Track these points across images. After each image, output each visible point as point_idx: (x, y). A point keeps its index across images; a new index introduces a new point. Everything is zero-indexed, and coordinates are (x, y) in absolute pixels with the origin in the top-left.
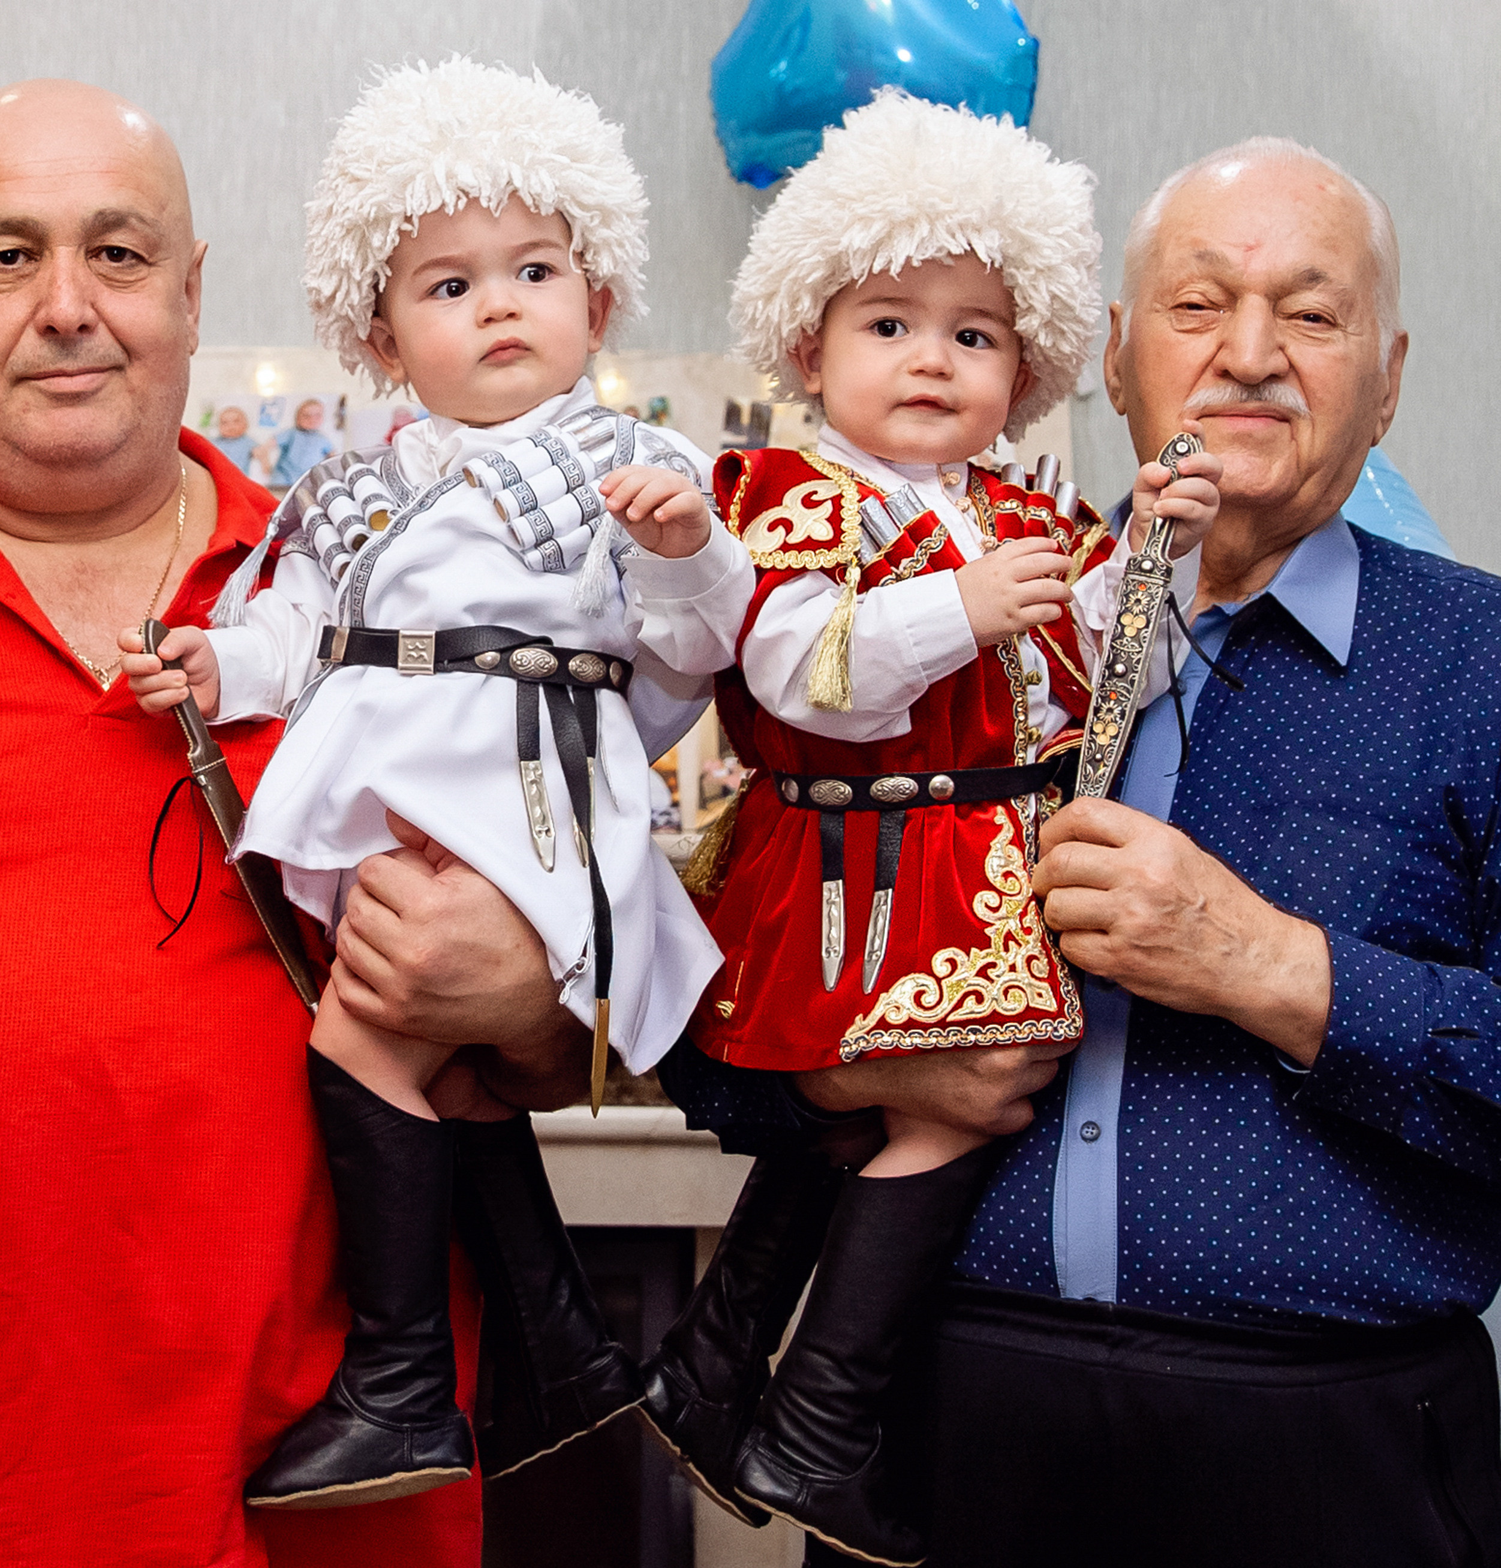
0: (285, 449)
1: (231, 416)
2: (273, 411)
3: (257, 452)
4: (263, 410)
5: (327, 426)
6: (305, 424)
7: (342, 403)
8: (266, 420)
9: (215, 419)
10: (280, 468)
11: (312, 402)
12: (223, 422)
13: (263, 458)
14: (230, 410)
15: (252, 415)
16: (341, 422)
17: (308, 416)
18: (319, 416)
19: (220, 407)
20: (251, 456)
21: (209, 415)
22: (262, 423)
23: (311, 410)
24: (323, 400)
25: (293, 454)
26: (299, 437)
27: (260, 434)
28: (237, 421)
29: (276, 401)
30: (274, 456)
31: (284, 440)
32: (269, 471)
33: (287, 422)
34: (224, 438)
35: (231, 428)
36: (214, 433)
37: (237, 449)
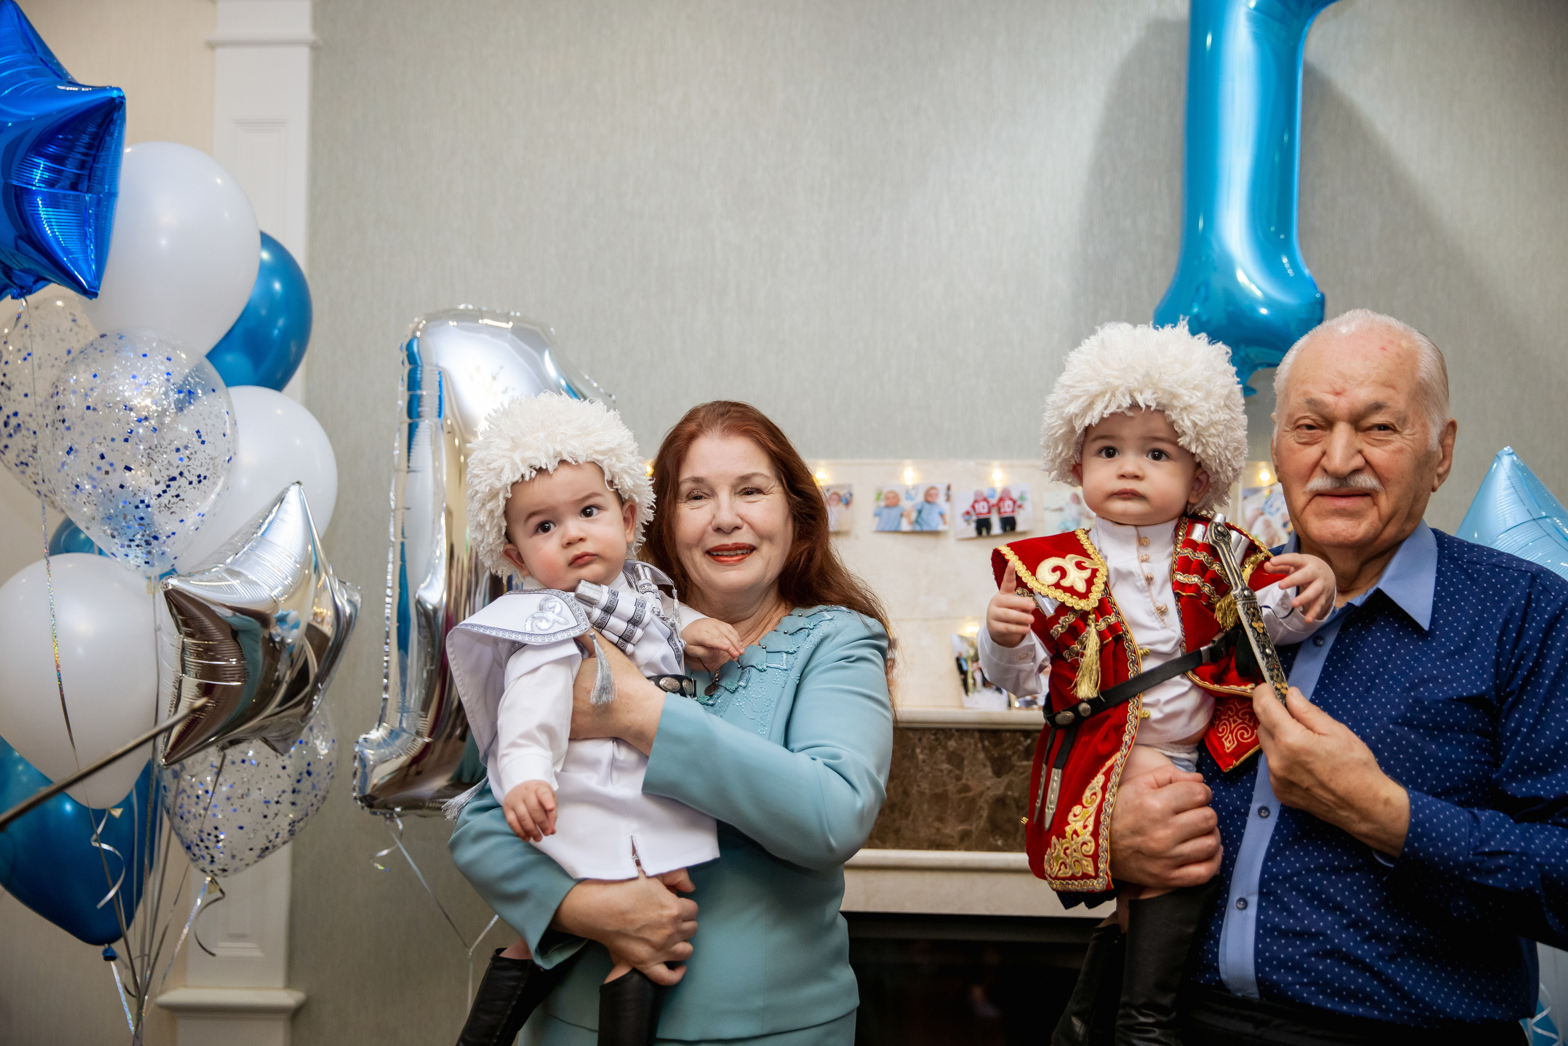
0: (920, 512)
1: (891, 495)
2: (913, 493)
3: (905, 513)
4: (907, 492)
5: (941, 500)
6: (929, 499)
7: (949, 488)
8: (909, 497)
9: (882, 497)
10: (917, 522)
11: (933, 488)
12: (887, 498)
13: (908, 516)
14: (891, 492)
15: (902, 495)
16: (948, 498)
17: (931, 495)
18: (937, 495)
19: (885, 490)
20: (902, 515)
21: (880, 494)
22: (907, 499)
23: (933, 492)
24: (938, 486)
25: (924, 515)
26: (927, 506)
27: (906, 504)
28: (894, 497)
29: (915, 487)
30: (914, 516)
31: (919, 507)
32: (911, 523)
33: (920, 498)
34: (887, 506)
35: (891, 501)
36: (883, 504)
37: (894, 512)
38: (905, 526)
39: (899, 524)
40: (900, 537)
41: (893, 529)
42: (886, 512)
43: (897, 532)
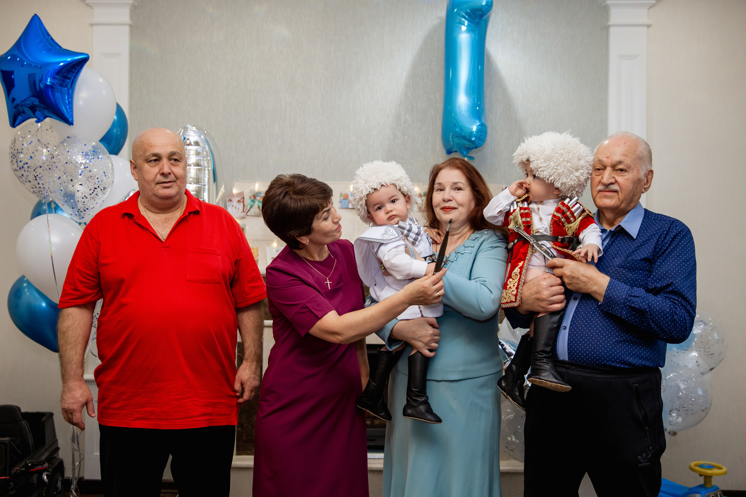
1: (345, 195)
3: (350, 202)
9: (342, 196)
12: (344, 196)
13: (351, 203)
14: (345, 194)
19: (343, 193)
20: (349, 202)
21: (341, 194)
22: (351, 196)
27: (351, 198)
28: (346, 196)
34: (344, 199)
35: (345, 197)
36: (342, 198)
37: (347, 201)
38: (350, 206)
39: (348, 205)
40: (348, 210)
41: (346, 207)
42: (343, 201)
43: (347, 208)
